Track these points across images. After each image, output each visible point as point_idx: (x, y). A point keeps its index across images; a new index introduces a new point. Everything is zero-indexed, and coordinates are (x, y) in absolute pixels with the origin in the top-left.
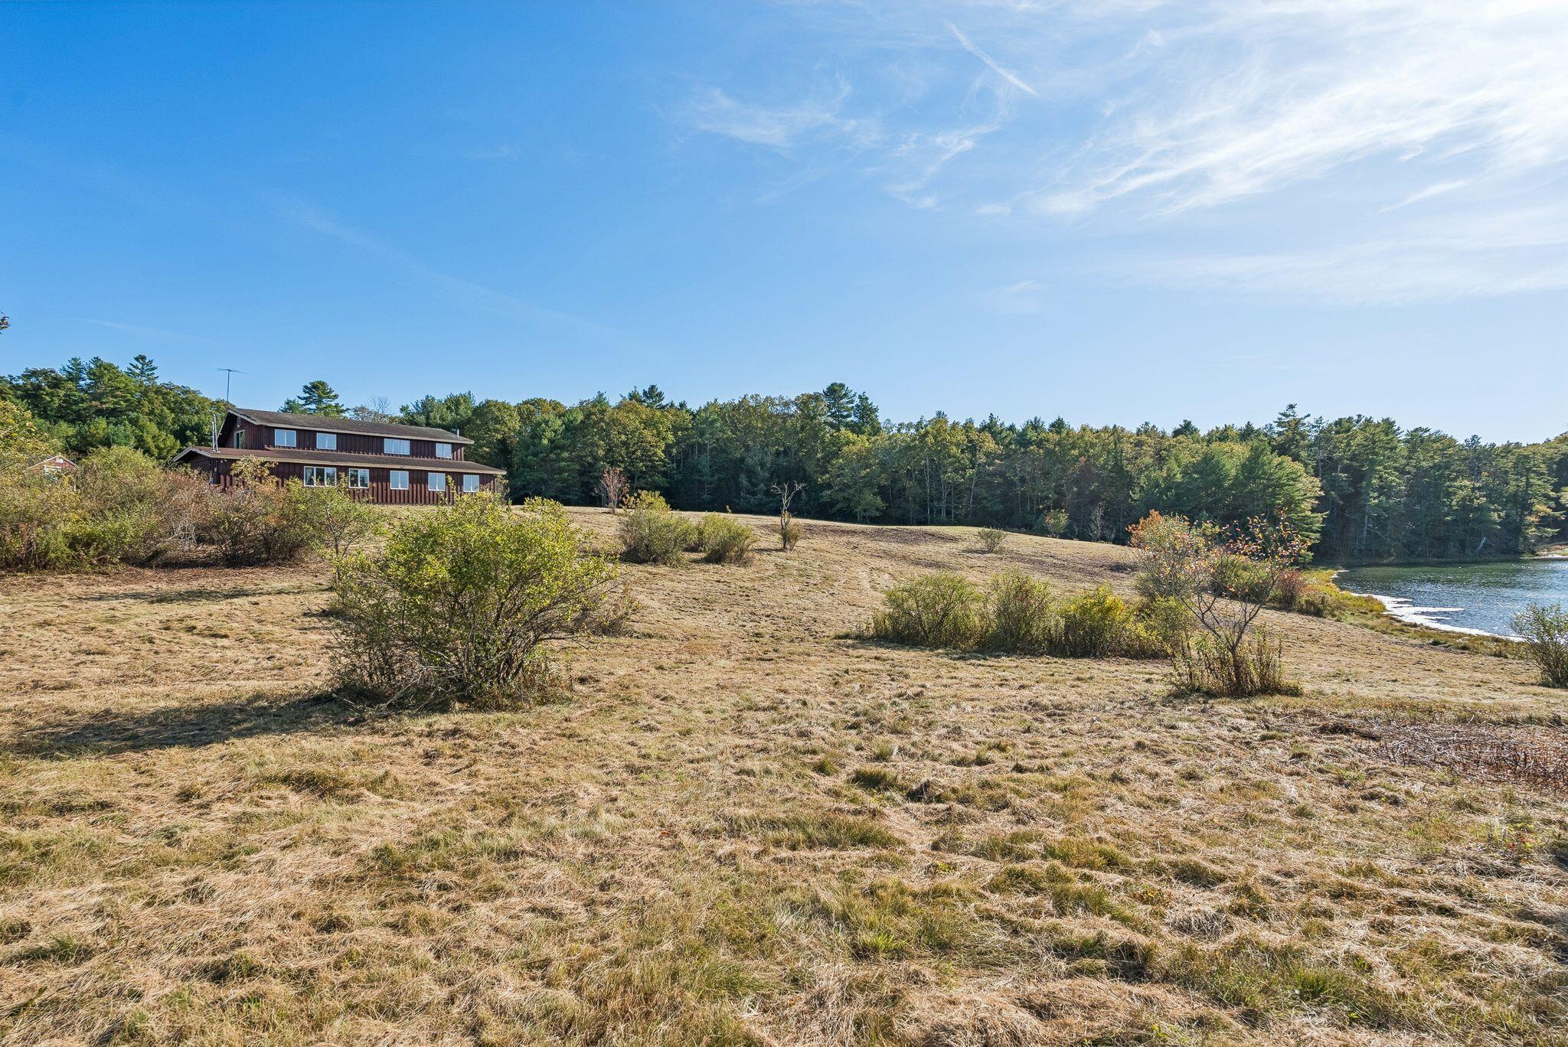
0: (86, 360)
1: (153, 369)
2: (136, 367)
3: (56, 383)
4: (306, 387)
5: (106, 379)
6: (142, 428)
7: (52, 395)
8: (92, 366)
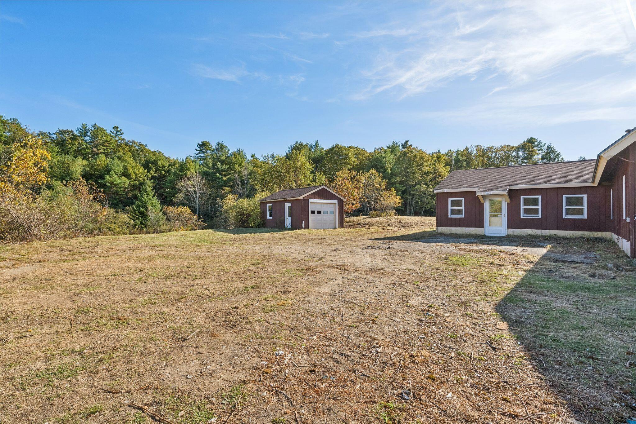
0: (89, 125)
1: (121, 134)
2: (113, 133)
3: (74, 138)
4: (199, 144)
5: (100, 136)
6: (125, 161)
7: (72, 144)
8: (93, 129)
